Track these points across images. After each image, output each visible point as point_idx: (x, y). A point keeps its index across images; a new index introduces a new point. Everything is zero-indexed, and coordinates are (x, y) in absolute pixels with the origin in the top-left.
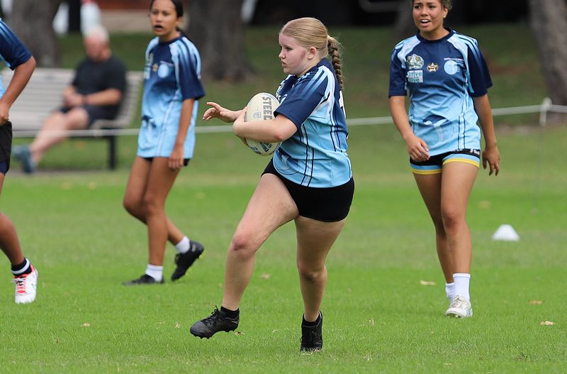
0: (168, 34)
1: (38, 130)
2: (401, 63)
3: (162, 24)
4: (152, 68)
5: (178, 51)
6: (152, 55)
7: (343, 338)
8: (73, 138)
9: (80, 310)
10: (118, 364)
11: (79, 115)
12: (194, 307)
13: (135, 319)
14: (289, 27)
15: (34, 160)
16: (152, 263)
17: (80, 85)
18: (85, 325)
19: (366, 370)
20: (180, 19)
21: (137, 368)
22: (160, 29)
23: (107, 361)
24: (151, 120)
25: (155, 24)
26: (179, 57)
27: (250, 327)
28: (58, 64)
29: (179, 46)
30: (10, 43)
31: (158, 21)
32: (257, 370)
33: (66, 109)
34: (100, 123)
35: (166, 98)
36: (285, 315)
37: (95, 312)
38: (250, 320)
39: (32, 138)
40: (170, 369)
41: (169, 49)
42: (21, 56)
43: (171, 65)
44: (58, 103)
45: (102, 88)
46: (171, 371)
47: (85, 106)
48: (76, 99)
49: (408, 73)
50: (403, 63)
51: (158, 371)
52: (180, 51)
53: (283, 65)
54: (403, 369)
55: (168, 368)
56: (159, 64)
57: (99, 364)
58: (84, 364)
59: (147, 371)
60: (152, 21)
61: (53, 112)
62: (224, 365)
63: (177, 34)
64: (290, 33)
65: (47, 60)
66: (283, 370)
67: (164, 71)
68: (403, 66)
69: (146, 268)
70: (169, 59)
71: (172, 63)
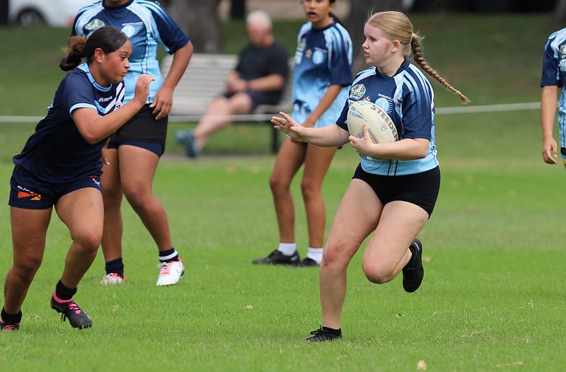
0: (321, 21)
1: (202, 114)
2: (554, 53)
3: (316, 11)
4: (304, 53)
5: (332, 38)
6: (304, 40)
7: (502, 320)
8: (236, 123)
9: (243, 292)
10: (280, 346)
11: (242, 100)
12: (356, 290)
13: (297, 301)
14: (377, 18)
15: (198, 145)
16: (312, 245)
17: (243, 71)
18: (248, 307)
19: (526, 351)
20: (332, 5)
21: (300, 349)
22: (313, 16)
23: (269, 343)
24: (305, 105)
25: (308, 10)
26: (333, 43)
27: (410, 309)
28: (222, 50)
29: (334, 33)
30: (170, 27)
31: (311, 8)
32: (418, 352)
33: (230, 94)
34: (262, 108)
35: (321, 84)
36: (445, 298)
37: (258, 294)
38: (411, 302)
39: (196, 123)
40: (331, 351)
41: (324, 36)
42: (181, 39)
43: (325, 51)
44: (221, 89)
45: (264, 73)
46: (333, 352)
47: (248, 91)
48: (240, 84)
49: (561, 63)
50: (556, 52)
51: (319, 353)
52: (334, 38)
53: (366, 55)
54: (561, 350)
55: (330, 349)
56: (313, 51)
57: (262, 345)
58: (247, 346)
59: (308, 353)
60: (305, 8)
61: (217, 97)
62: (385, 347)
63: (331, 21)
64: (376, 23)
65: (210, 46)
66: (443, 352)
67: (318, 57)
68: (556, 56)
69: (307, 251)
70: (323, 46)
71: (327, 49)
